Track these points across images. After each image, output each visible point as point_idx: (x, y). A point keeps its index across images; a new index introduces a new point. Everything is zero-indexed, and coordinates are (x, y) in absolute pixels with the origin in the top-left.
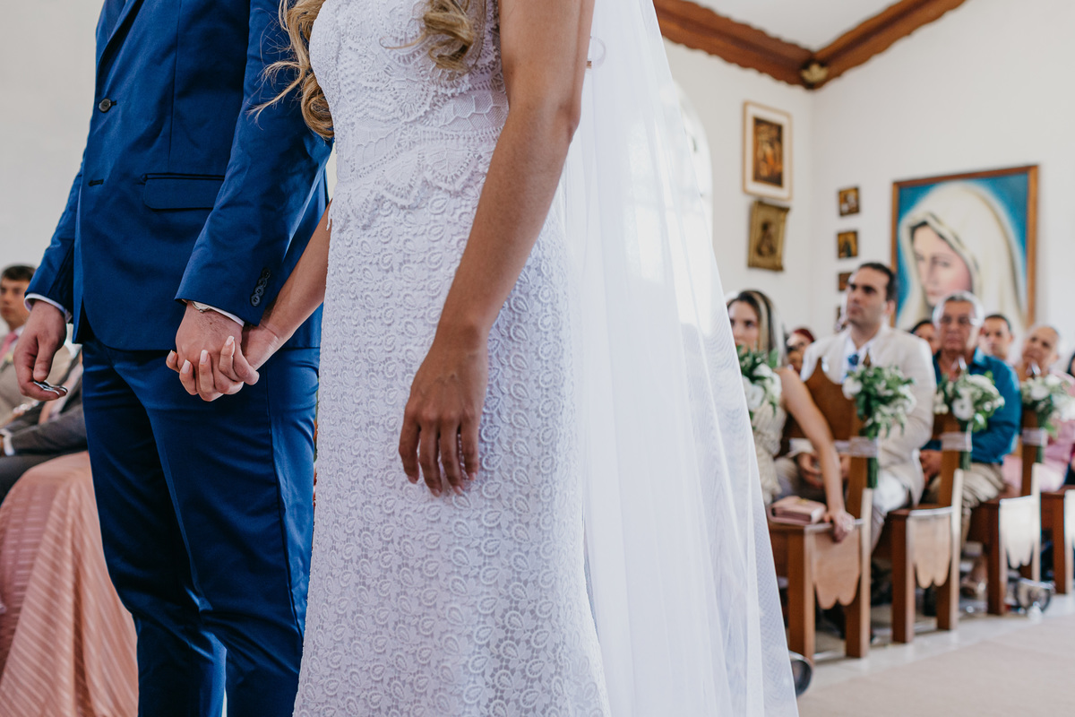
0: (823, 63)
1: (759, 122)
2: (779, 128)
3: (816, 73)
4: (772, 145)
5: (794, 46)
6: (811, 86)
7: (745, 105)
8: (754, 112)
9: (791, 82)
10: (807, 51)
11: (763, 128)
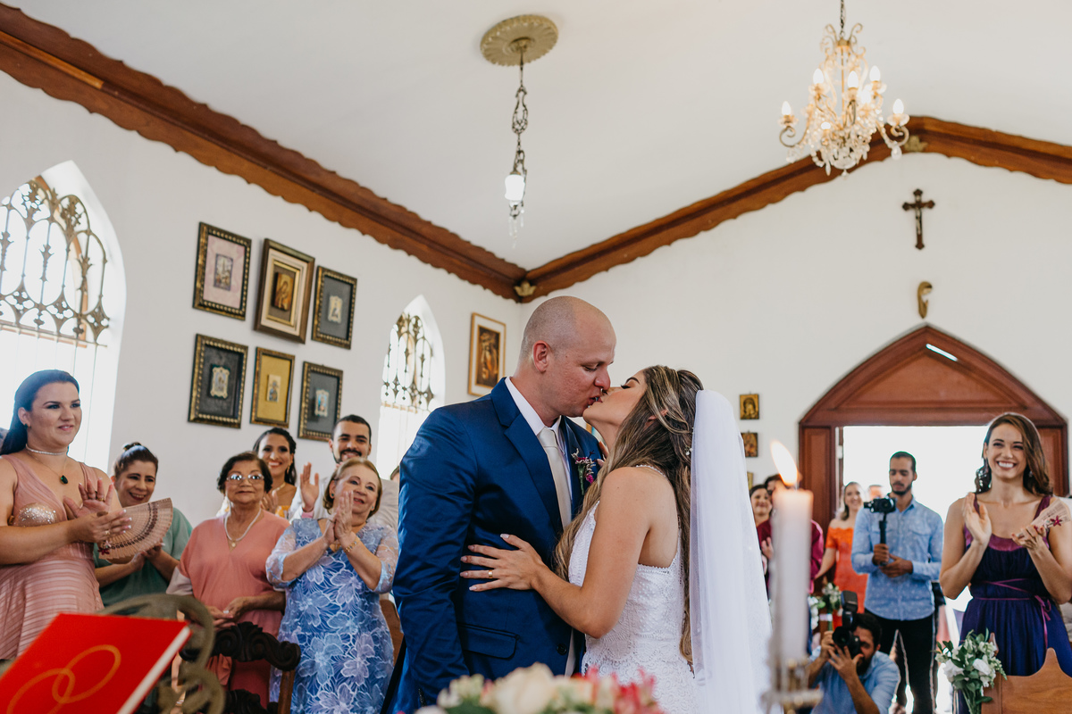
0: (532, 283)
1: (483, 330)
2: (497, 335)
3: (527, 289)
4: (490, 351)
5: (514, 266)
6: (521, 299)
7: (473, 317)
8: (479, 322)
9: (506, 297)
10: (522, 270)
11: (486, 336)
